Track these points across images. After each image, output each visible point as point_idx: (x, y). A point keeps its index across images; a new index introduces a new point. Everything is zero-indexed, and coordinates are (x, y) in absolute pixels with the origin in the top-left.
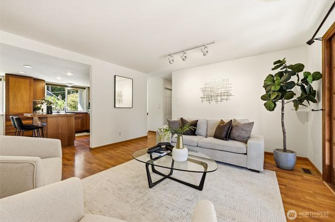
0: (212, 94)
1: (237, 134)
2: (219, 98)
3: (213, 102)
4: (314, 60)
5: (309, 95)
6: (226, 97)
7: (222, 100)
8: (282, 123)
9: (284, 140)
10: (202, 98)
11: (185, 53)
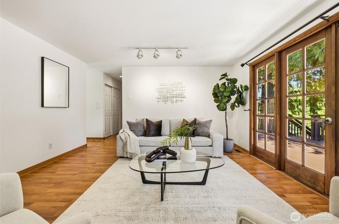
0: (168, 95)
1: (201, 131)
2: (174, 99)
3: (169, 103)
4: (243, 77)
5: (241, 101)
6: (180, 99)
7: (177, 101)
8: (226, 119)
9: (227, 132)
10: (158, 98)
11: (156, 51)
